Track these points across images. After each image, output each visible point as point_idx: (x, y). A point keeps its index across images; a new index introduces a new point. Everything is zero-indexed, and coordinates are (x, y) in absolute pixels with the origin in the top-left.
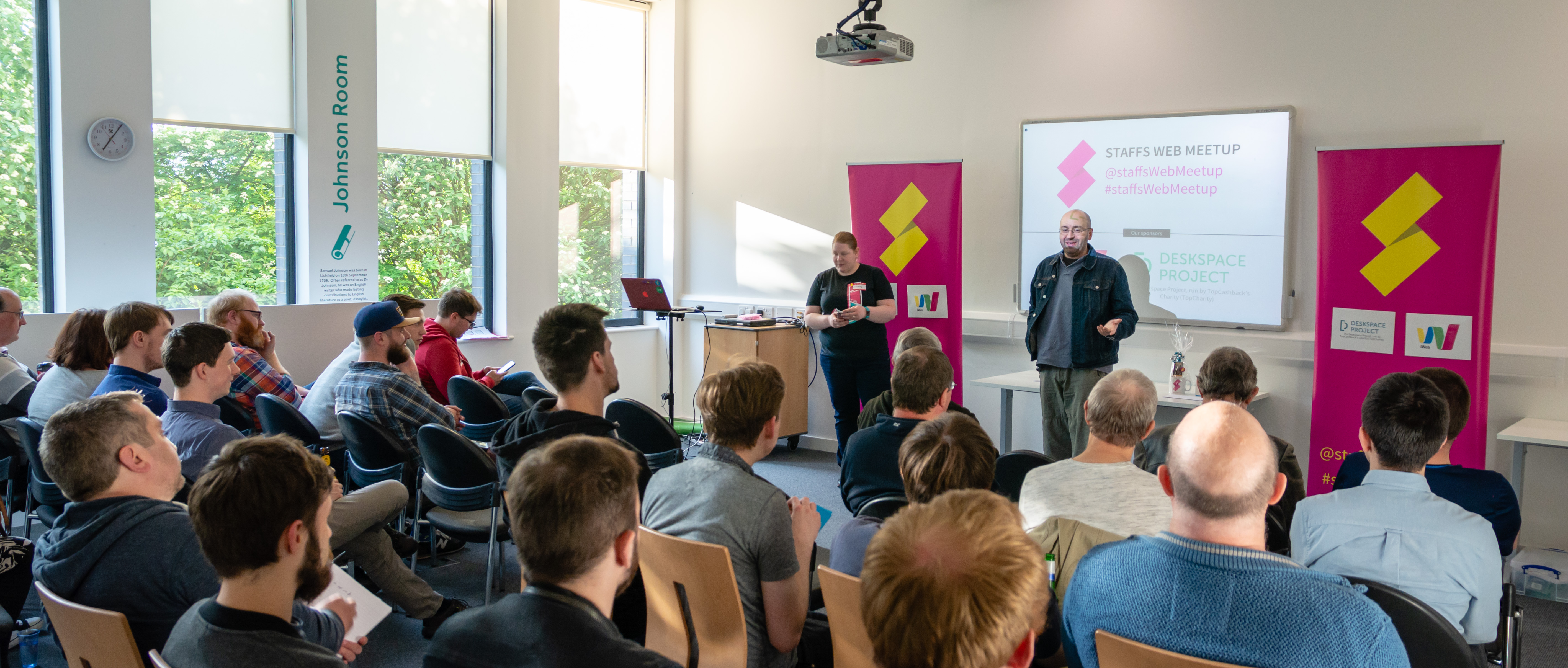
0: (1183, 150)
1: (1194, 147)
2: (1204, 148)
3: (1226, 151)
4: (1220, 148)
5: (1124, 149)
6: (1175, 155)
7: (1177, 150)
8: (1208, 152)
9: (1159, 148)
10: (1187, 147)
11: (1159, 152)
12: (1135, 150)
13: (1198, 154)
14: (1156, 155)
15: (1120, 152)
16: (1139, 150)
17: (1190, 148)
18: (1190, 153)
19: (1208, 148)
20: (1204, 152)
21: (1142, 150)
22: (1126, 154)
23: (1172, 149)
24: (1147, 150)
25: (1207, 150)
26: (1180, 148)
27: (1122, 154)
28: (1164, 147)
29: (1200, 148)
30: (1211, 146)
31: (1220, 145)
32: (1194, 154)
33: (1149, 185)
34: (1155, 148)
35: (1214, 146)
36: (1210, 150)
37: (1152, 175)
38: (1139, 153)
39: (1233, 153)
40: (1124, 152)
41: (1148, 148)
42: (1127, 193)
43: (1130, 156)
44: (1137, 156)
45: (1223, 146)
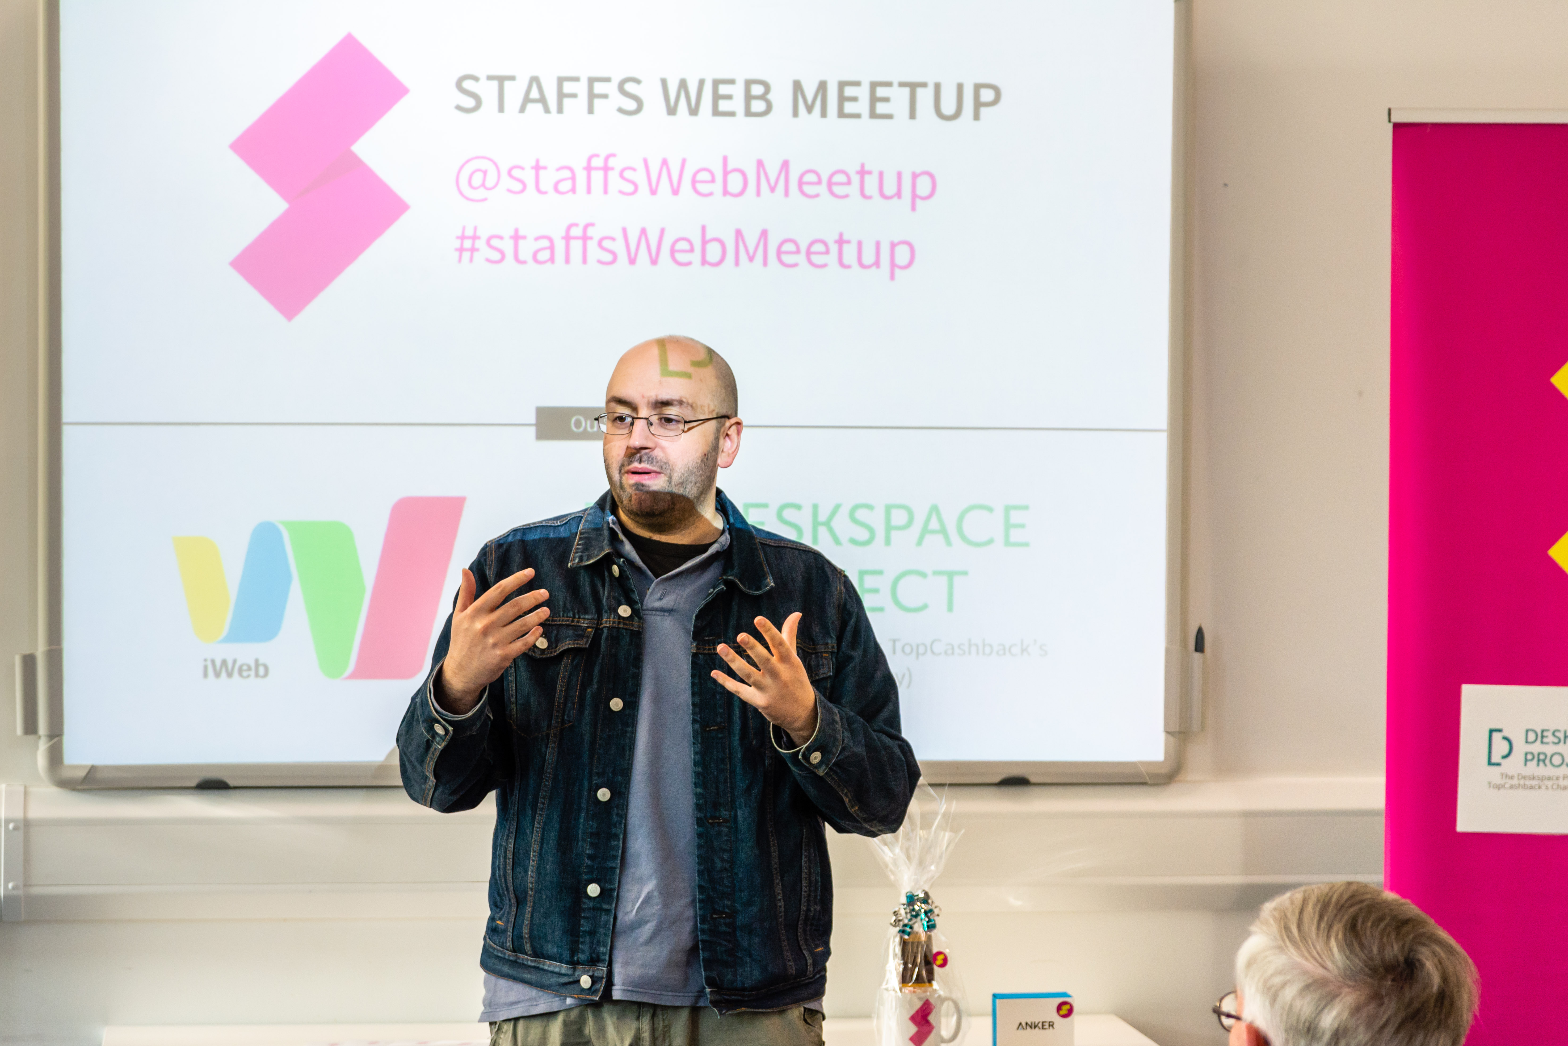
0: (781, 97)
1: (822, 87)
2: (863, 93)
3: (948, 107)
4: (925, 97)
5: (535, 80)
6: (748, 113)
7: (757, 98)
8: (881, 108)
9: (683, 84)
10: (797, 87)
11: (683, 98)
12: (581, 88)
13: (841, 114)
15: (514, 92)
16: (599, 88)
17: (810, 91)
18: (810, 109)
19: (881, 92)
20: (862, 106)
21: (611, 89)
22: (543, 100)
23: (737, 91)
24: (630, 87)
25: (874, 100)
26: (767, 87)
27: (527, 100)
28: (702, 83)
29: (849, 91)
30: (889, 84)
31: (924, 85)
32: (824, 114)
33: (643, 231)
34: (664, 82)
35: (902, 84)
36: (886, 100)
37: (653, 192)
38: (597, 102)
39: (977, 117)
40: (535, 94)
41: (638, 81)
42: (552, 259)
43: (560, 110)
44: (591, 111)
45: (937, 87)
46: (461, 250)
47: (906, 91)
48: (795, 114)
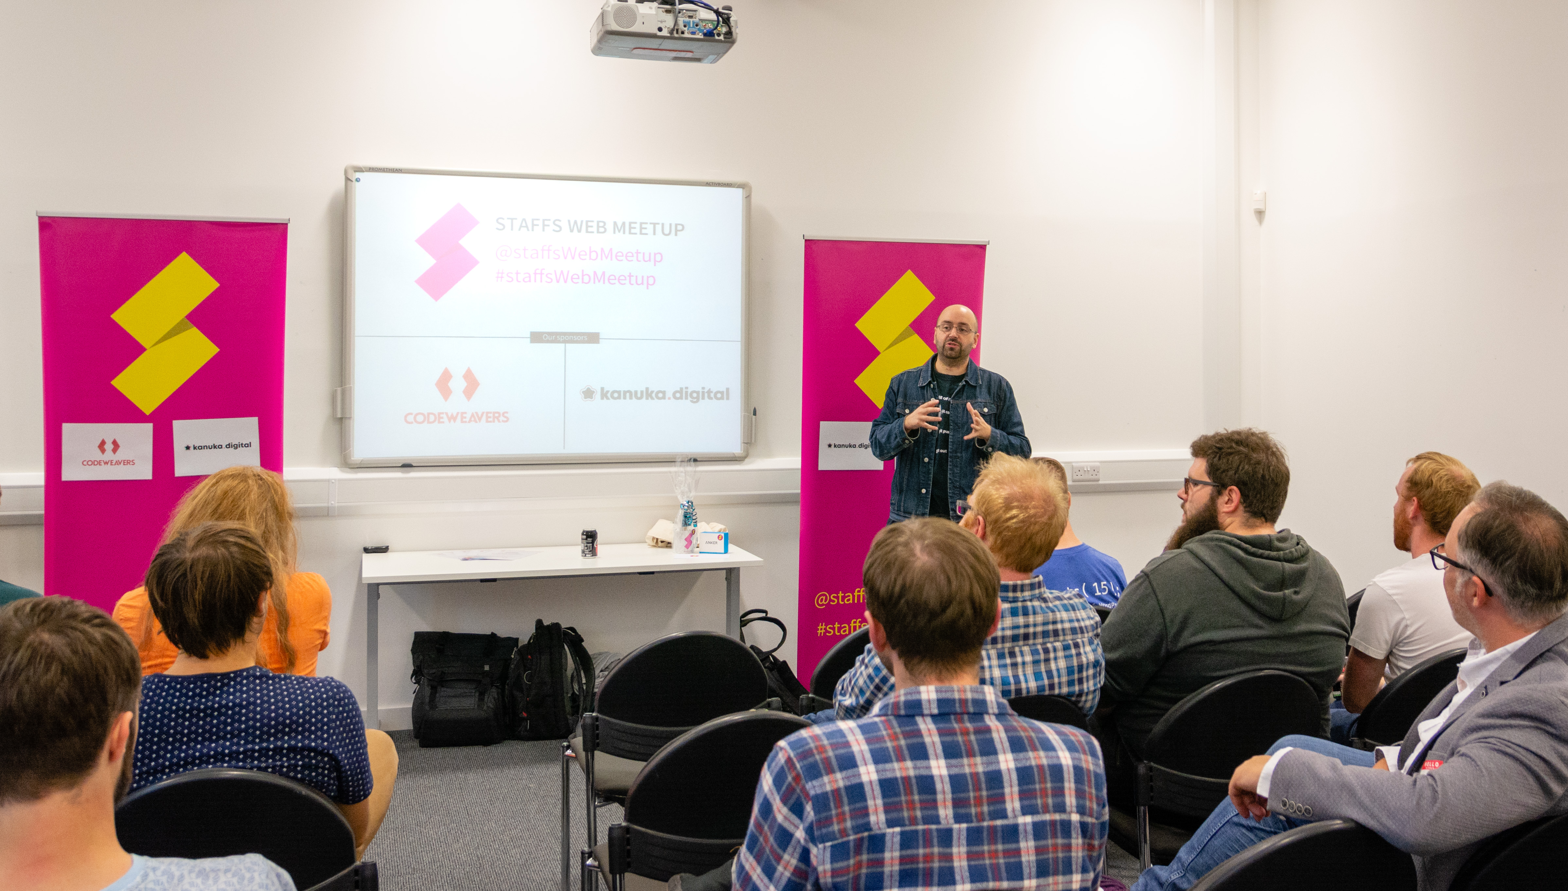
0: (610, 227)
1: (624, 224)
2: (638, 226)
3: (667, 231)
4: (659, 228)
6: (598, 232)
7: (601, 227)
8: (644, 231)
9: (576, 222)
10: (615, 223)
11: (576, 227)
12: (540, 223)
13: (630, 233)
14: (572, 231)
15: (517, 224)
16: (546, 223)
17: (619, 225)
18: (619, 231)
19: (644, 226)
20: (637, 230)
21: (551, 223)
22: (527, 227)
23: (595, 224)
24: (557, 223)
25: (641, 228)
26: (605, 223)
27: (521, 226)
28: (582, 221)
29: (633, 225)
30: (647, 223)
31: (658, 224)
32: (624, 233)
33: (562, 272)
34: (569, 221)
35: (651, 223)
36: (646, 228)
37: (565, 258)
38: (546, 227)
39: (676, 235)
40: (524, 224)
41: (560, 221)
42: (530, 281)
43: (533, 230)
44: (544, 230)
45: (663, 224)
46: (498, 277)
47: (652, 225)
48: (614, 233)
